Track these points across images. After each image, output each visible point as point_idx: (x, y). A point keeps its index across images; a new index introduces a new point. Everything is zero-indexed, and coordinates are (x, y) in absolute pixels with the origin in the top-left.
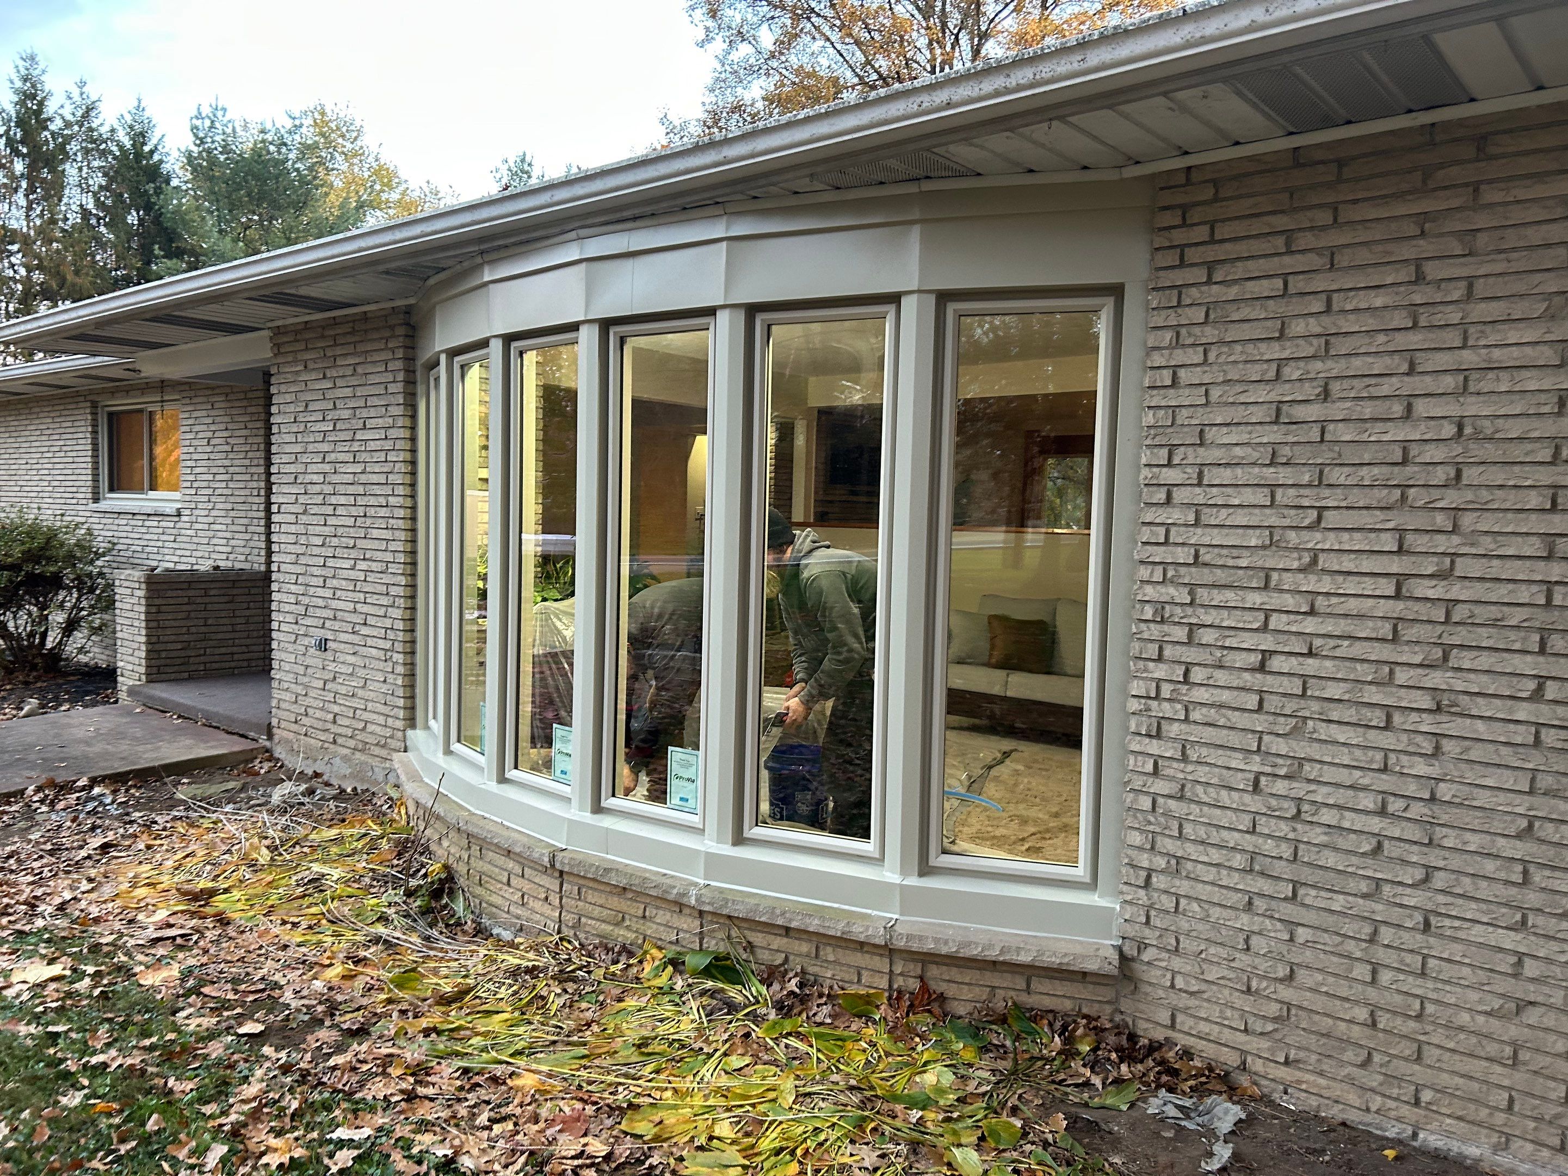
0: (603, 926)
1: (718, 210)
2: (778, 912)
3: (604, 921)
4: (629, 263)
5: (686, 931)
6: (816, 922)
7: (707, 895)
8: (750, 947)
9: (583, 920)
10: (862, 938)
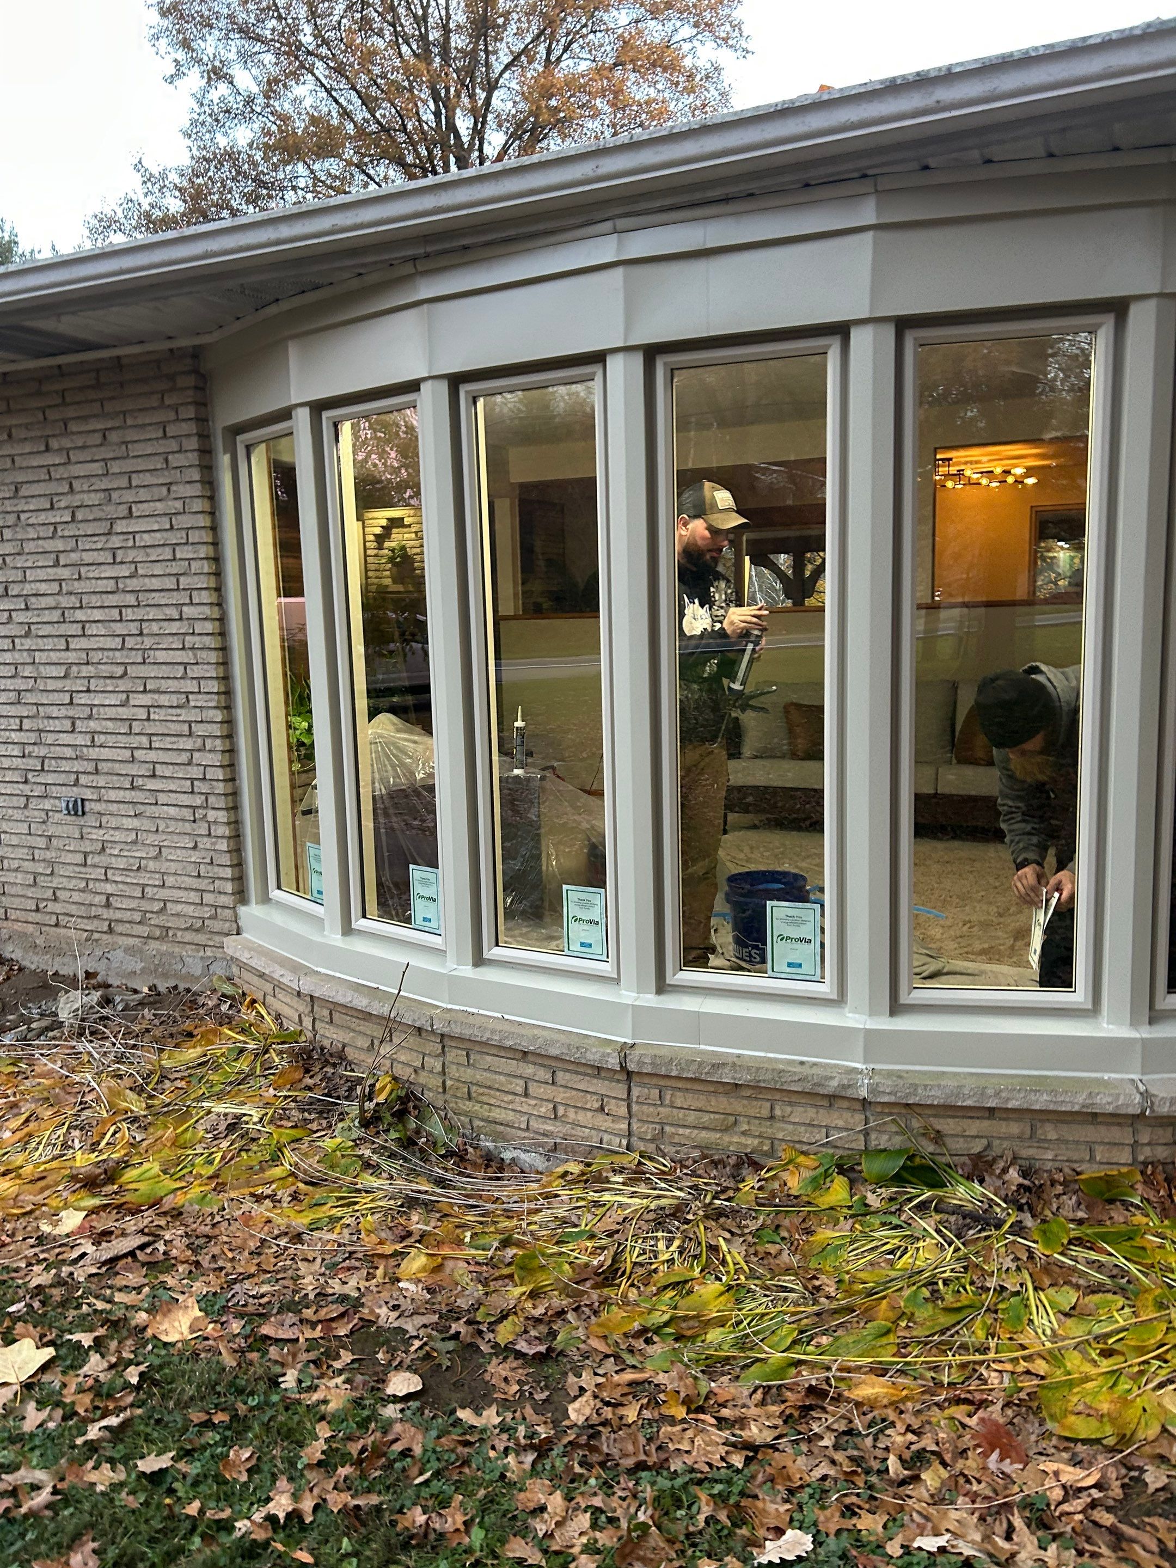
0: (704, 1134)
1: (867, 186)
2: (990, 1092)
3: (704, 1128)
4: (699, 266)
5: (840, 1129)
6: (1045, 1097)
7: (887, 1085)
8: (938, 1138)
9: (668, 1129)
10: (1110, 1109)
